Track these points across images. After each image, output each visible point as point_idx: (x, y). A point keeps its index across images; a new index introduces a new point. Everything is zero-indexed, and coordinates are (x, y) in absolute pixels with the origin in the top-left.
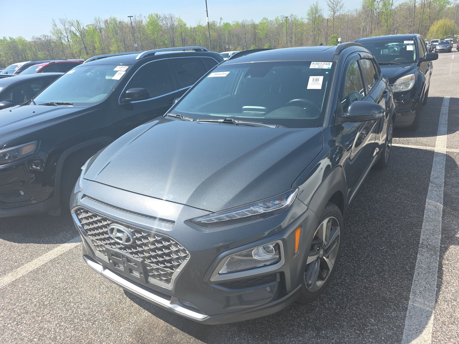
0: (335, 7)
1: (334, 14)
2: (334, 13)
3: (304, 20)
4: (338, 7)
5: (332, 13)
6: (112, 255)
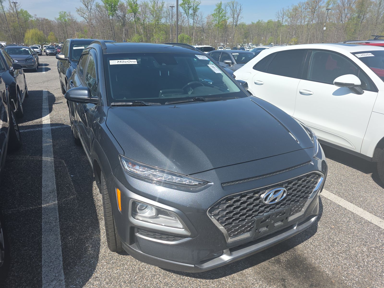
6: (261, 222)
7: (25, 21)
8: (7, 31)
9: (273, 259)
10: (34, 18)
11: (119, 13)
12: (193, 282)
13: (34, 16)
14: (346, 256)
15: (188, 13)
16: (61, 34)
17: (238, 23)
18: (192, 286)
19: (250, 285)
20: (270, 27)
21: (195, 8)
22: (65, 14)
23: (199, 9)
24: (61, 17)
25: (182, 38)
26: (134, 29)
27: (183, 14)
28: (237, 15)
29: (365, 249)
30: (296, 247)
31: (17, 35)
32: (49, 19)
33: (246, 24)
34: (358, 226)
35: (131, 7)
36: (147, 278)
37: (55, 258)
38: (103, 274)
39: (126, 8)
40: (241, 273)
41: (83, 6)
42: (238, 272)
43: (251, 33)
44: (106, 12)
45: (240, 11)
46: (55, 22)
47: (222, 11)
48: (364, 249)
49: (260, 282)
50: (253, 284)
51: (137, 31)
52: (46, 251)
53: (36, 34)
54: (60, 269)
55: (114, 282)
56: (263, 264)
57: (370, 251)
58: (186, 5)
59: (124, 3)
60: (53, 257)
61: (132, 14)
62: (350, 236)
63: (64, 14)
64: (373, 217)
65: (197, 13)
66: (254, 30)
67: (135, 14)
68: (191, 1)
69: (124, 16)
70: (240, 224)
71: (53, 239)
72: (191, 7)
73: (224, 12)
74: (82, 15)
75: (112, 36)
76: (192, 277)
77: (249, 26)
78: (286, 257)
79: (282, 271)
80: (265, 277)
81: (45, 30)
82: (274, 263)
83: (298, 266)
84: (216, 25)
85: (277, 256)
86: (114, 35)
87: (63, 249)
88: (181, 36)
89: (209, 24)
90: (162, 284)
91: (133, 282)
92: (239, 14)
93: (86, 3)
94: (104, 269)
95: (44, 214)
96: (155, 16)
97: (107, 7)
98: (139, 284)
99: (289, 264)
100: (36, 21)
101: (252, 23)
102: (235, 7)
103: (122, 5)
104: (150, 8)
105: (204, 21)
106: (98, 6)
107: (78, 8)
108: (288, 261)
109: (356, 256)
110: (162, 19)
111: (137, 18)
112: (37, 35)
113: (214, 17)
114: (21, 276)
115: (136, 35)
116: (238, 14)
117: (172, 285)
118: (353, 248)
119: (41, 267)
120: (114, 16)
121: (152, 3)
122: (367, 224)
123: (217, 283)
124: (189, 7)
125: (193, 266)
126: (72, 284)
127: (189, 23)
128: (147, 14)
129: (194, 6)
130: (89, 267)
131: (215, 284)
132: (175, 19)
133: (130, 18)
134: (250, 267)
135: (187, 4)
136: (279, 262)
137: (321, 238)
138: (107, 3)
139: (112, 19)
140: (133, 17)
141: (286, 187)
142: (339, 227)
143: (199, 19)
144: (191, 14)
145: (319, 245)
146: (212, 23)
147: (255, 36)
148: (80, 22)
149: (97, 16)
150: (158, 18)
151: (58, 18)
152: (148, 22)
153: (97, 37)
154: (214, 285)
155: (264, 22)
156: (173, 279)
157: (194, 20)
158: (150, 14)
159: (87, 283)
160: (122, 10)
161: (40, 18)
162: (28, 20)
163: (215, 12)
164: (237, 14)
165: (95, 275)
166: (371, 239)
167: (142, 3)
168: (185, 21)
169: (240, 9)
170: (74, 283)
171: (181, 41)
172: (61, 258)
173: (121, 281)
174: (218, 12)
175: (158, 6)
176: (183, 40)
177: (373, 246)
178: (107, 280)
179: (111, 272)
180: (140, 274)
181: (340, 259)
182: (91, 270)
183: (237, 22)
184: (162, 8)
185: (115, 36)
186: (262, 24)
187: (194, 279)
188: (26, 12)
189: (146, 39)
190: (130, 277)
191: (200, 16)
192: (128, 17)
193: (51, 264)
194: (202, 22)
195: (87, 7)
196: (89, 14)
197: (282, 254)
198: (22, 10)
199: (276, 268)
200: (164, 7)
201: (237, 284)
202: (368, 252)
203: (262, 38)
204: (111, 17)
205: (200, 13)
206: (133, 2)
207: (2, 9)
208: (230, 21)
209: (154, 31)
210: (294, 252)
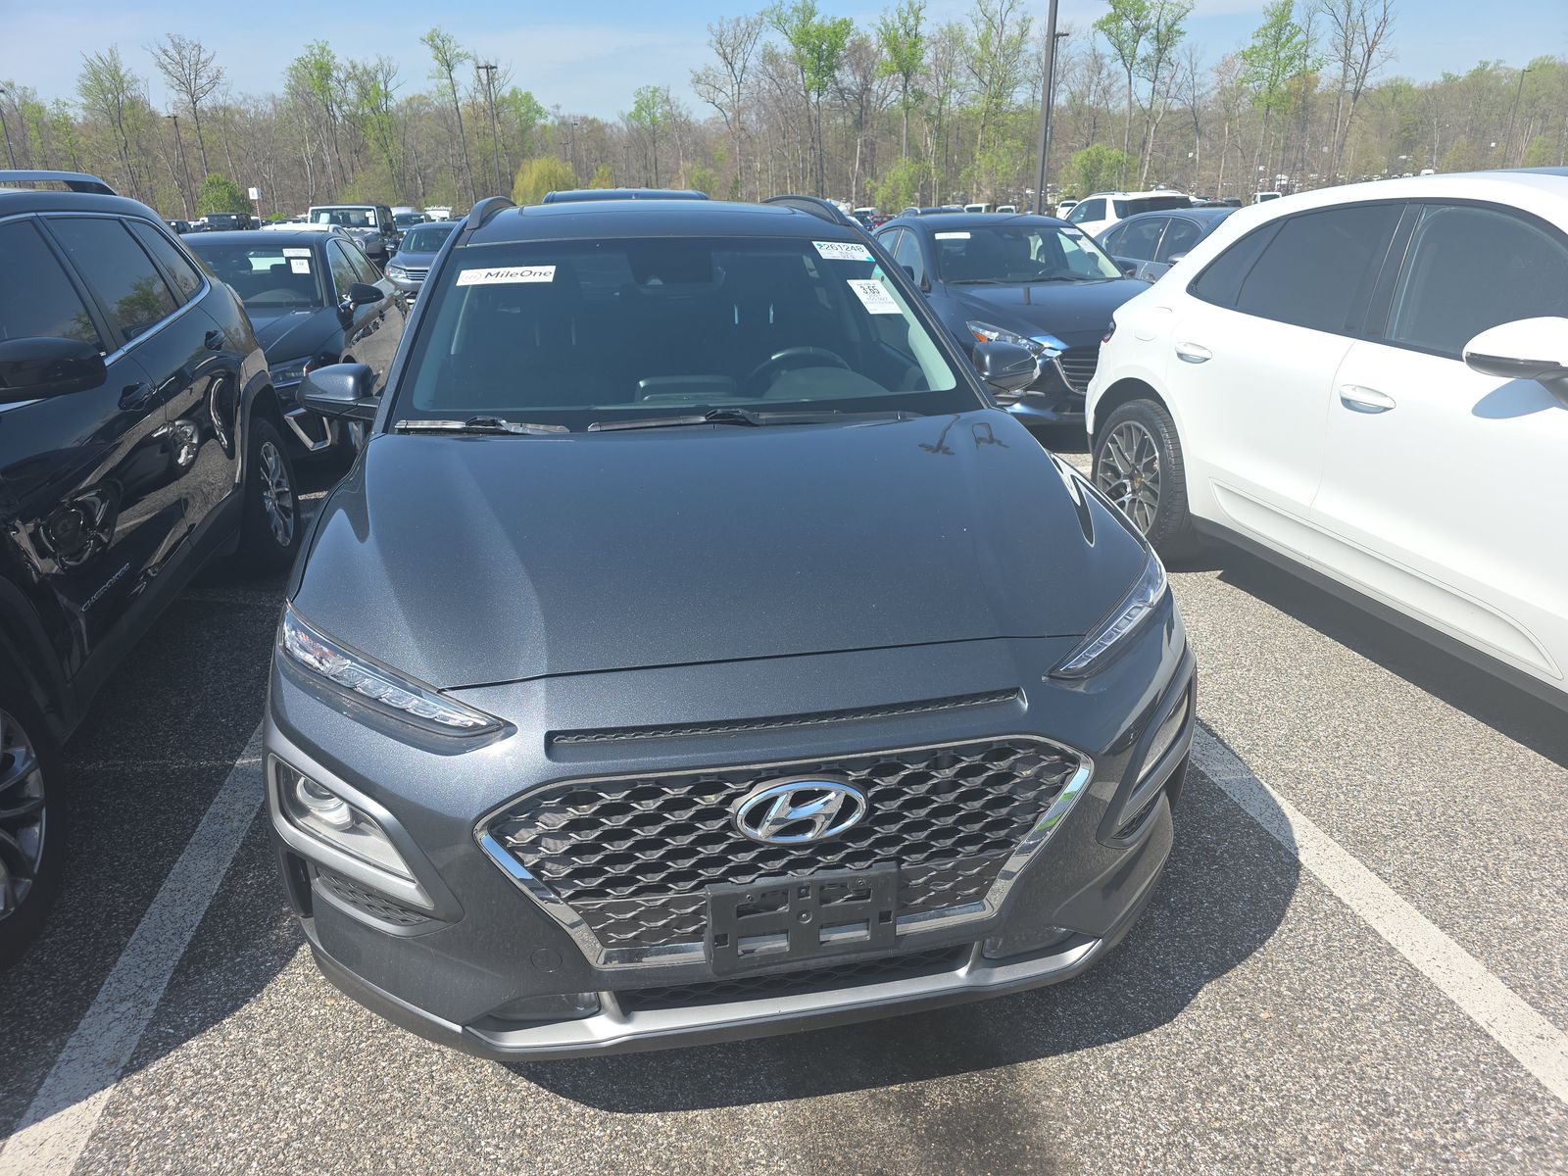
0: (192, 77)
1: (194, 103)
2: (192, 96)
3: (71, 113)
4: (204, 81)
5: (186, 98)
6: (741, 913)
7: (523, 131)
8: (461, 169)
9: (896, 1088)
10: (550, 118)
11: (847, 77)
12: (538, 1103)
13: (550, 110)
14: (1237, 1150)
15: (1134, 57)
16: (634, 171)
17: (1371, 81)
18: (524, 1118)
19: (734, 1166)
20: (1541, 93)
21: (1163, 30)
22: (654, 96)
23: (1183, 33)
24: (640, 109)
25: (1096, 164)
26: (899, 136)
27: (1107, 61)
28: (1365, 45)
29: (1359, 1140)
30: (1026, 1065)
31: (491, 183)
32: (599, 118)
33: (1416, 86)
34: (1402, 1035)
35: (895, 51)
36: (397, 1053)
37: (173, 931)
38: (273, 1011)
39: (876, 55)
40: (731, 1114)
41: (718, 63)
42: (722, 1106)
43: (1438, 123)
44: (800, 77)
45: (1381, 28)
46: (618, 128)
47: (1293, 35)
48: (1354, 1139)
49: (783, 1164)
50: (748, 1162)
51: (908, 145)
52: (164, 906)
53: (549, 177)
54: (165, 968)
55: (290, 1044)
56: (840, 1098)
57: (1381, 1151)
58: (1127, 24)
59: (868, 37)
60: (170, 926)
61: (896, 80)
62: (1322, 1072)
63: (650, 95)
64: (1516, 1008)
65: (1173, 53)
66: (1453, 111)
67: (907, 76)
68: (1148, 4)
69: (866, 89)
70: (638, 900)
71: (204, 870)
72: (1146, 29)
73: (1301, 37)
74: (711, 95)
75: (811, 169)
76: (544, 1087)
77: (1432, 93)
78: (956, 1094)
79: (901, 1144)
80: (813, 1149)
81: (585, 160)
82: (890, 1103)
83: (980, 1141)
84: (1257, 98)
85: (917, 1080)
86: (818, 167)
87: (211, 907)
88: (1089, 153)
89: (1229, 98)
90: (430, 1086)
91: (344, 1058)
92: (1375, 43)
93: (729, 50)
94: (285, 997)
95: (226, 789)
96: (986, 78)
97: (801, 58)
98: (361, 1067)
99: (945, 1123)
100: (558, 129)
101: (1448, 77)
102: (1355, 13)
103: (860, 48)
104: (970, 49)
105: (1204, 86)
106: (771, 57)
107: (699, 72)
108: (957, 1109)
109: (1290, 1161)
110: (1016, 90)
111: (913, 92)
112: (552, 179)
113: (1252, 65)
114: (55, 965)
115: (904, 160)
116: (1370, 43)
117: (461, 1097)
118: (1299, 1121)
119: (120, 949)
120: (826, 93)
121: (982, 26)
122: (1457, 1034)
123: (619, 1128)
124: (1140, 31)
125: (458, 1028)
126: (169, 1023)
127: (1134, 98)
128: (957, 74)
129: (1162, 22)
130: (248, 981)
131: (608, 1131)
132: (1071, 84)
133: (888, 93)
134: (780, 1099)
135: (1132, 16)
136: (911, 1105)
137: (1170, 1050)
138: (805, 43)
139: (818, 103)
140: (901, 88)
141: (864, 785)
142: (1296, 1021)
143: (1178, 79)
144: (1143, 60)
145: (1138, 1079)
146: (1241, 92)
147: (1456, 136)
148: (705, 121)
149: (764, 98)
150: (1000, 87)
151: (630, 115)
152: (959, 105)
153: (757, 175)
154: (602, 1134)
155: (1507, 69)
156: (478, 1078)
157: (1154, 82)
158: (968, 71)
159: (211, 1029)
160: (857, 66)
161: (569, 116)
162: (530, 127)
163: (1258, 43)
164: (1364, 40)
165: (252, 1008)
166: (1427, 1106)
167: (941, 29)
168: (1114, 89)
169: (1380, 20)
170: (176, 1021)
171: (1087, 175)
172: (188, 938)
173: (314, 1045)
174: (1269, 41)
175: (1003, 39)
176: (1099, 171)
177: (1418, 1135)
178: (274, 1034)
179: (300, 1011)
180: (384, 1036)
181: (1197, 1156)
182: (249, 990)
183: (1361, 78)
184: (1021, 42)
185: (825, 172)
186: (1498, 78)
187: (547, 1093)
188: (528, 97)
189: (942, 175)
190: (348, 1039)
191: (1185, 63)
192: (881, 92)
193: (152, 948)
194: (1192, 88)
195: (731, 64)
196: (736, 92)
197: (948, 1079)
198: (514, 93)
199: (881, 1126)
200: (1026, 38)
201: (690, 1148)
202: (1368, 1154)
203: (1493, 145)
204: (814, 96)
205: (1188, 53)
206: (901, 31)
207: (450, 91)
208: (1329, 74)
209: (979, 142)
210: (1006, 1083)
